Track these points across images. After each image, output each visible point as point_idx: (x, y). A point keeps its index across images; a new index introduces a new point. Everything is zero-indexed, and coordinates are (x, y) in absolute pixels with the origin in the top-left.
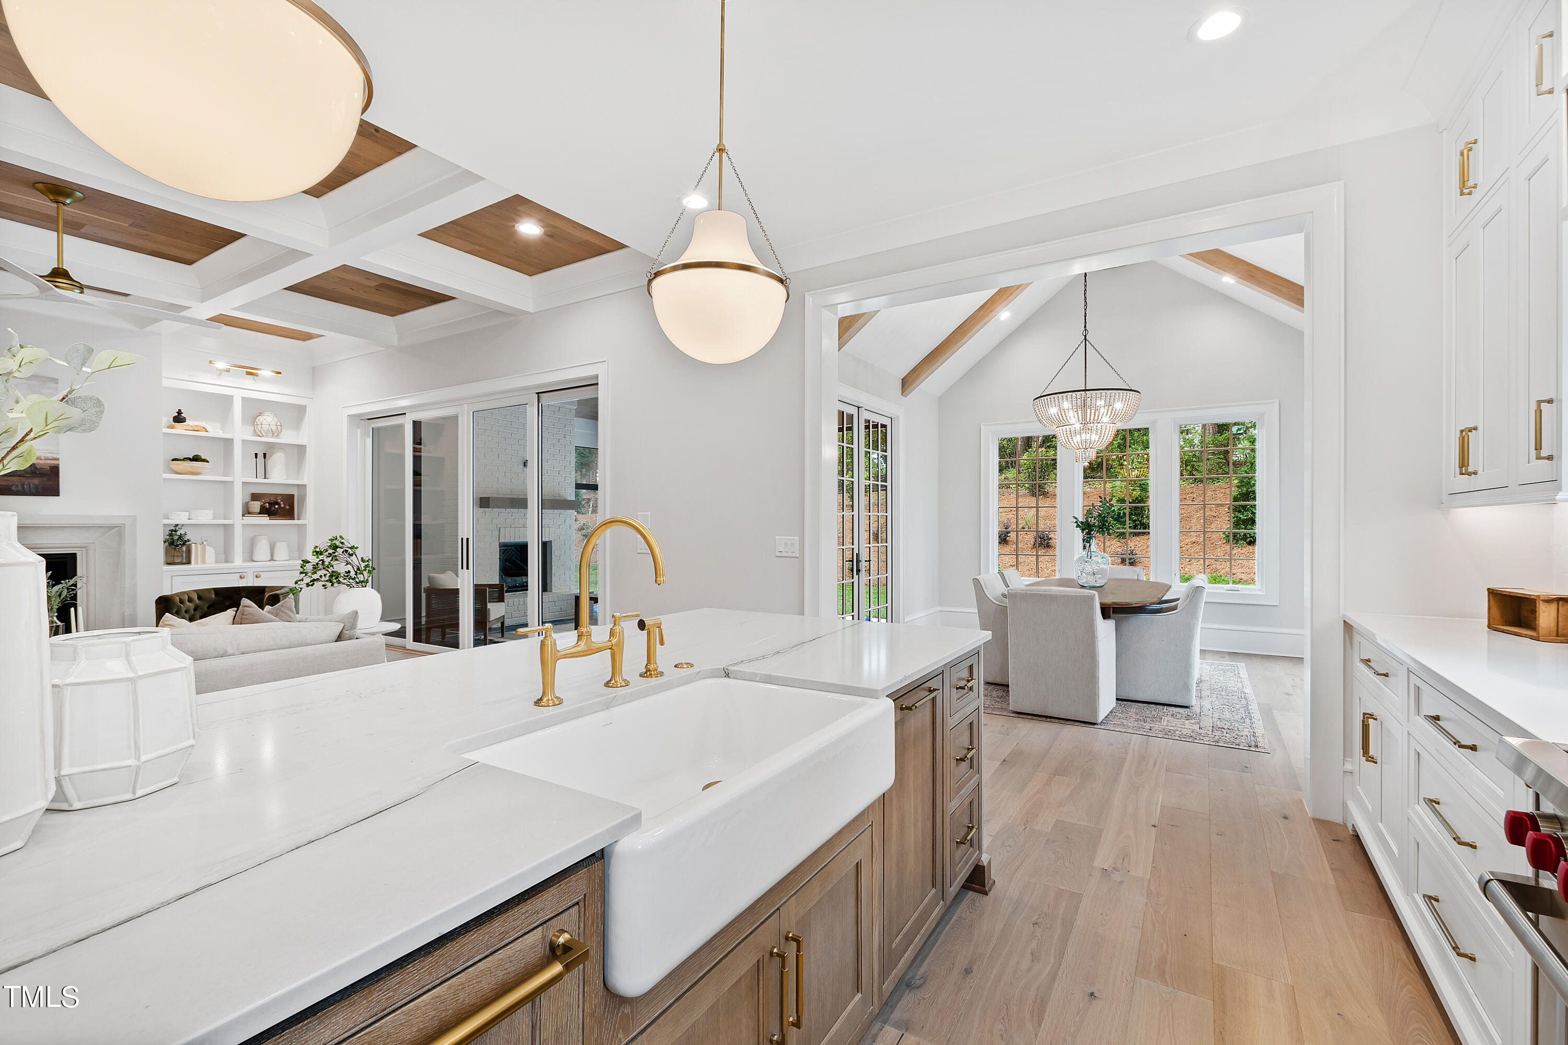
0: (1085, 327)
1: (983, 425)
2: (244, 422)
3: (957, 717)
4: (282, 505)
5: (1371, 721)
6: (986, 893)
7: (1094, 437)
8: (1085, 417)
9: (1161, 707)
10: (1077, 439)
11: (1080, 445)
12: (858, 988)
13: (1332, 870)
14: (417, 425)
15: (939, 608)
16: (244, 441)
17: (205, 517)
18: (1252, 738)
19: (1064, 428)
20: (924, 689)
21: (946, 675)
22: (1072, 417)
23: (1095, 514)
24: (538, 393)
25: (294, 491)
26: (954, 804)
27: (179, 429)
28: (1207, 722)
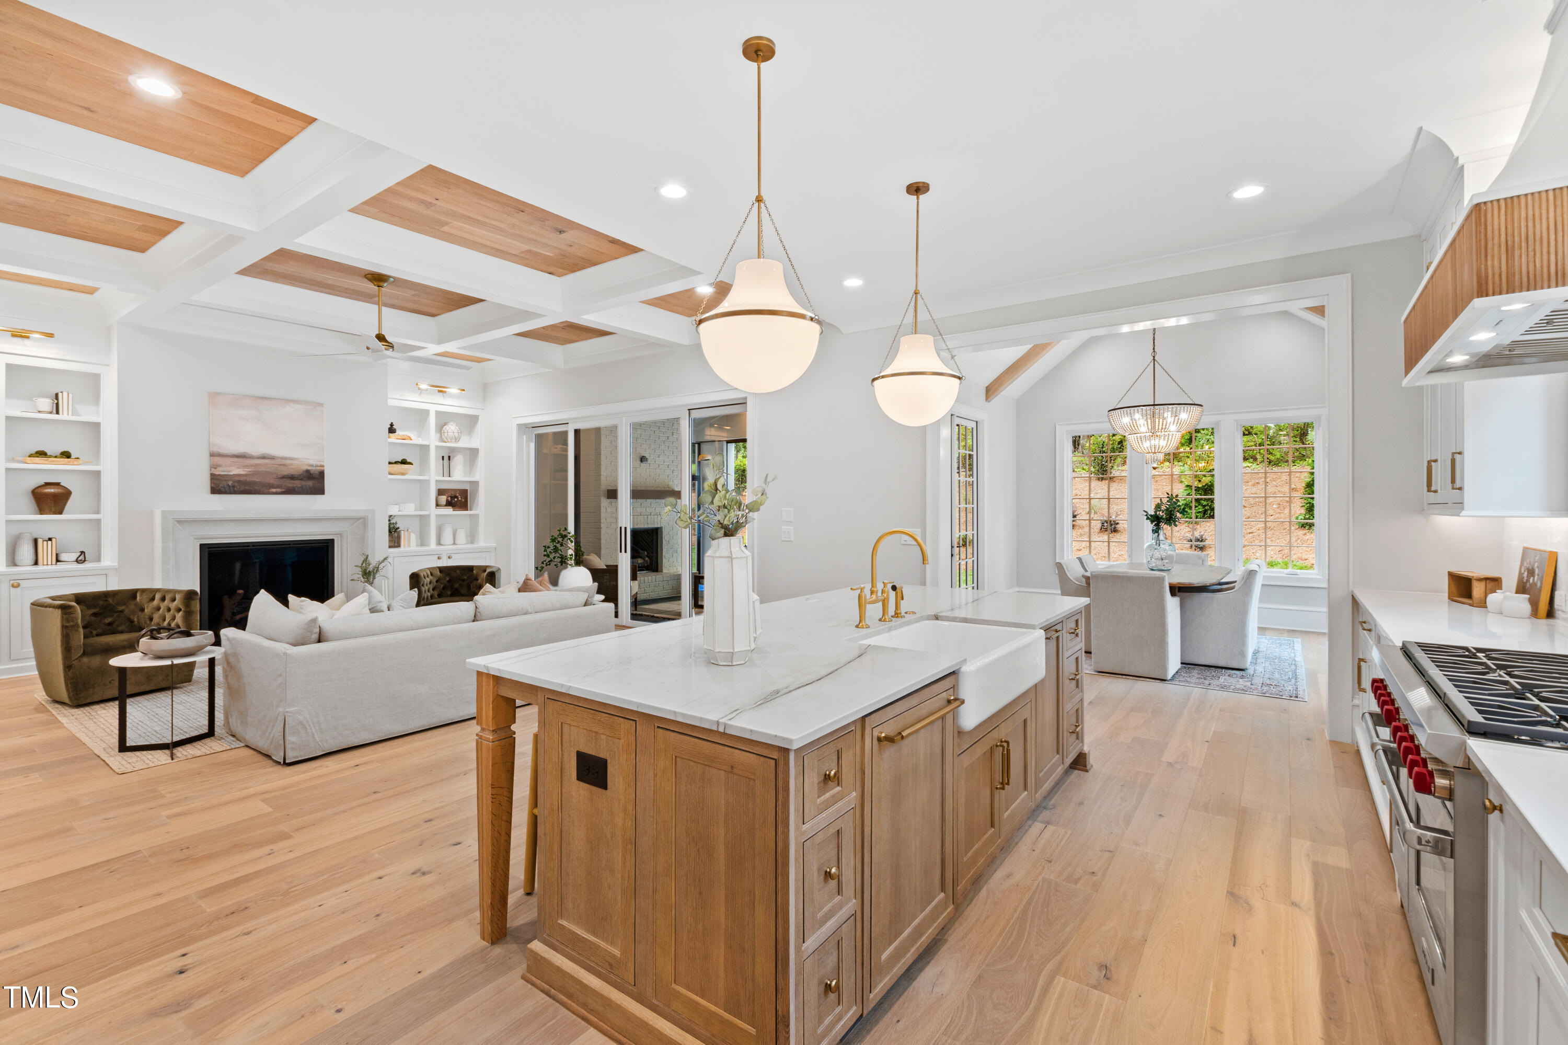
0: (1154, 349)
1: (1059, 425)
2: (436, 432)
3: (1070, 653)
4: (460, 499)
5: (1362, 663)
6: (1087, 771)
7: (1163, 443)
8: (1153, 427)
9: (1220, 670)
10: (1146, 444)
11: (1149, 449)
12: (1025, 788)
13: (1335, 767)
14: (577, 432)
15: (1017, 589)
16: (437, 447)
17: (410, 509)
18: (1294, 692)
19: (1135, 435)
20: (1053, 630)
21: (1064, 623)
22: (1142, 425)
23: (1163, 508)
24: (689, 410)
25: (467, 487)
26: (1069, 707)
27: (393, 438)
28: (1258, 681)
